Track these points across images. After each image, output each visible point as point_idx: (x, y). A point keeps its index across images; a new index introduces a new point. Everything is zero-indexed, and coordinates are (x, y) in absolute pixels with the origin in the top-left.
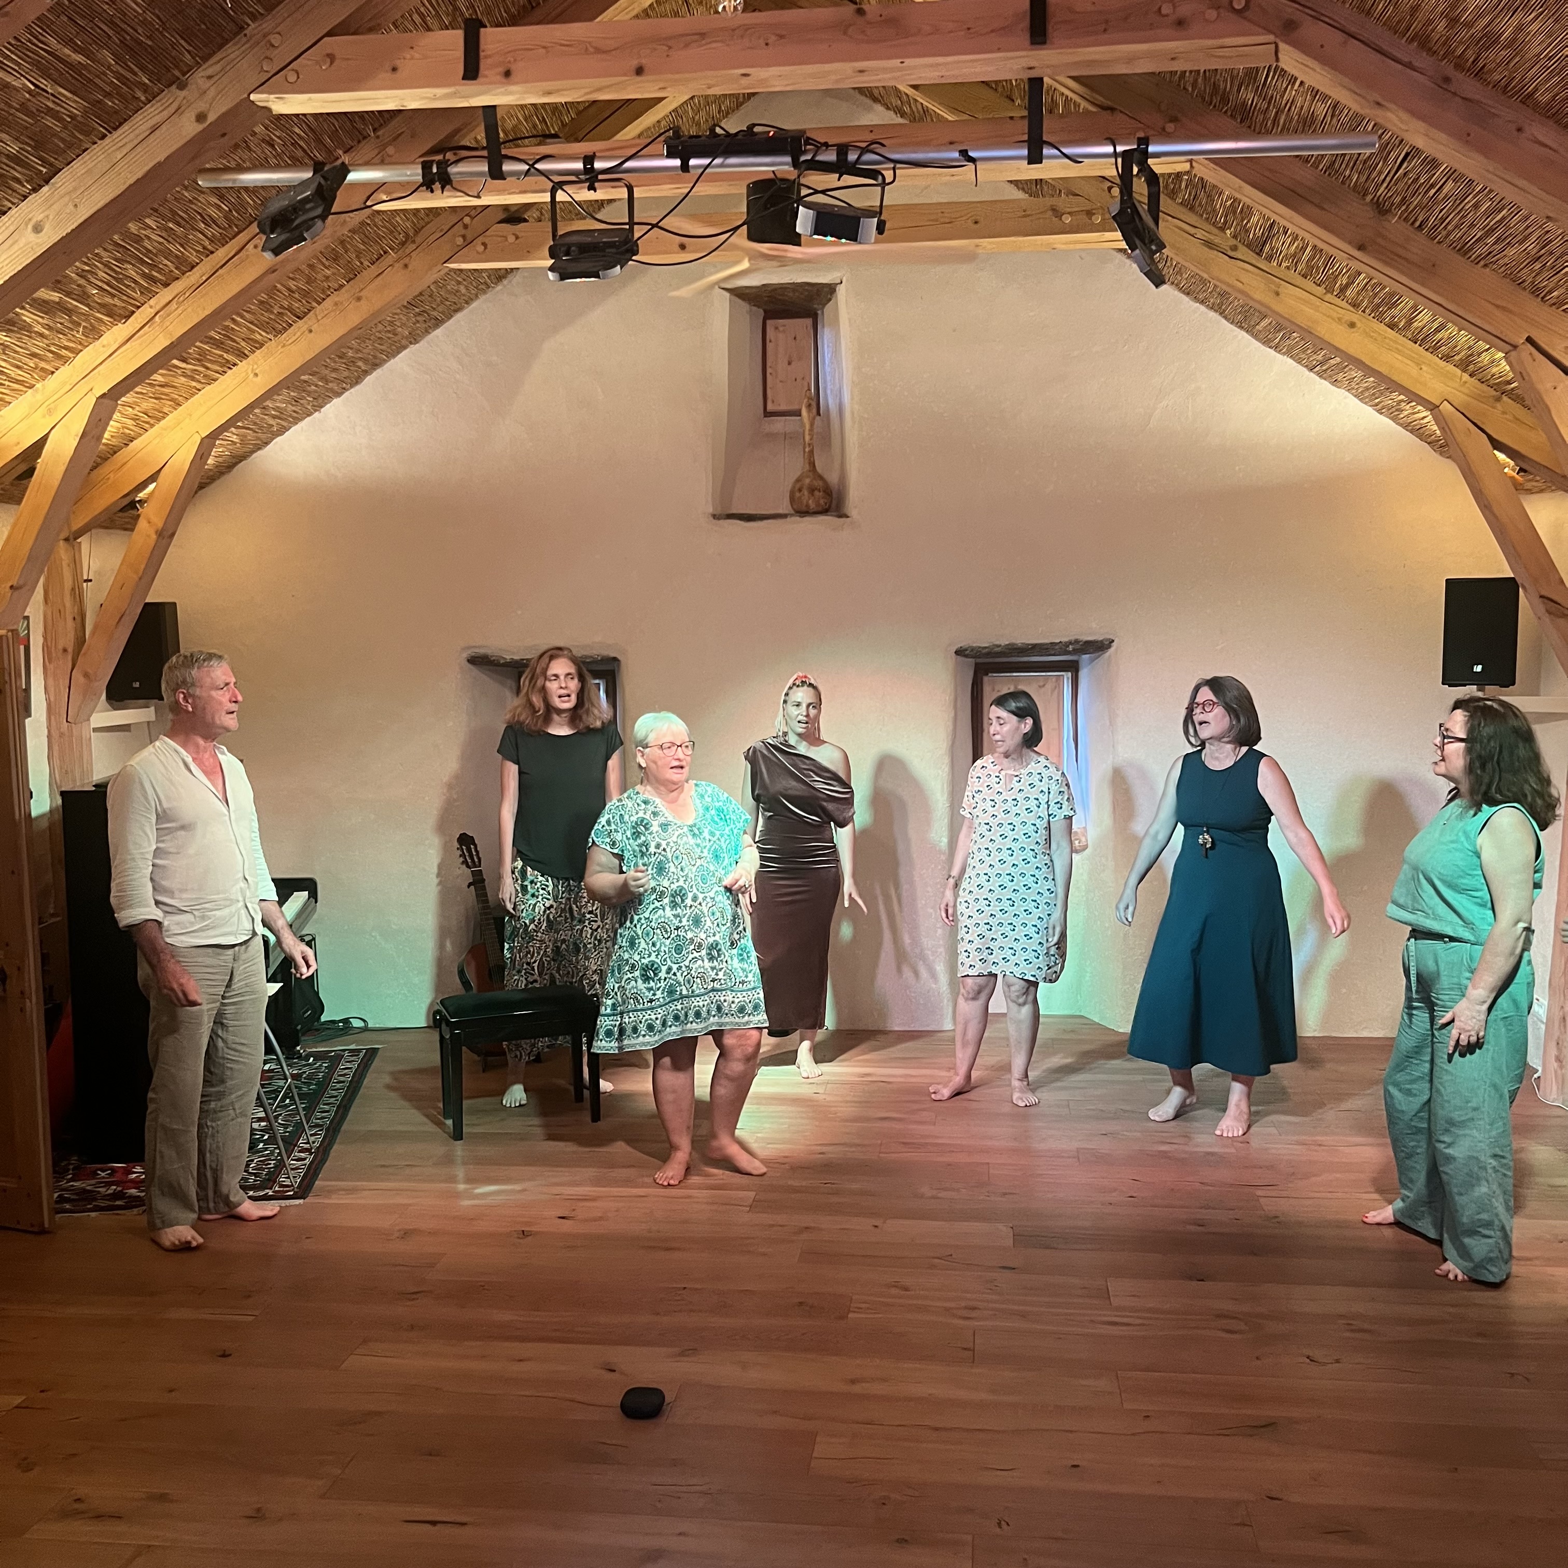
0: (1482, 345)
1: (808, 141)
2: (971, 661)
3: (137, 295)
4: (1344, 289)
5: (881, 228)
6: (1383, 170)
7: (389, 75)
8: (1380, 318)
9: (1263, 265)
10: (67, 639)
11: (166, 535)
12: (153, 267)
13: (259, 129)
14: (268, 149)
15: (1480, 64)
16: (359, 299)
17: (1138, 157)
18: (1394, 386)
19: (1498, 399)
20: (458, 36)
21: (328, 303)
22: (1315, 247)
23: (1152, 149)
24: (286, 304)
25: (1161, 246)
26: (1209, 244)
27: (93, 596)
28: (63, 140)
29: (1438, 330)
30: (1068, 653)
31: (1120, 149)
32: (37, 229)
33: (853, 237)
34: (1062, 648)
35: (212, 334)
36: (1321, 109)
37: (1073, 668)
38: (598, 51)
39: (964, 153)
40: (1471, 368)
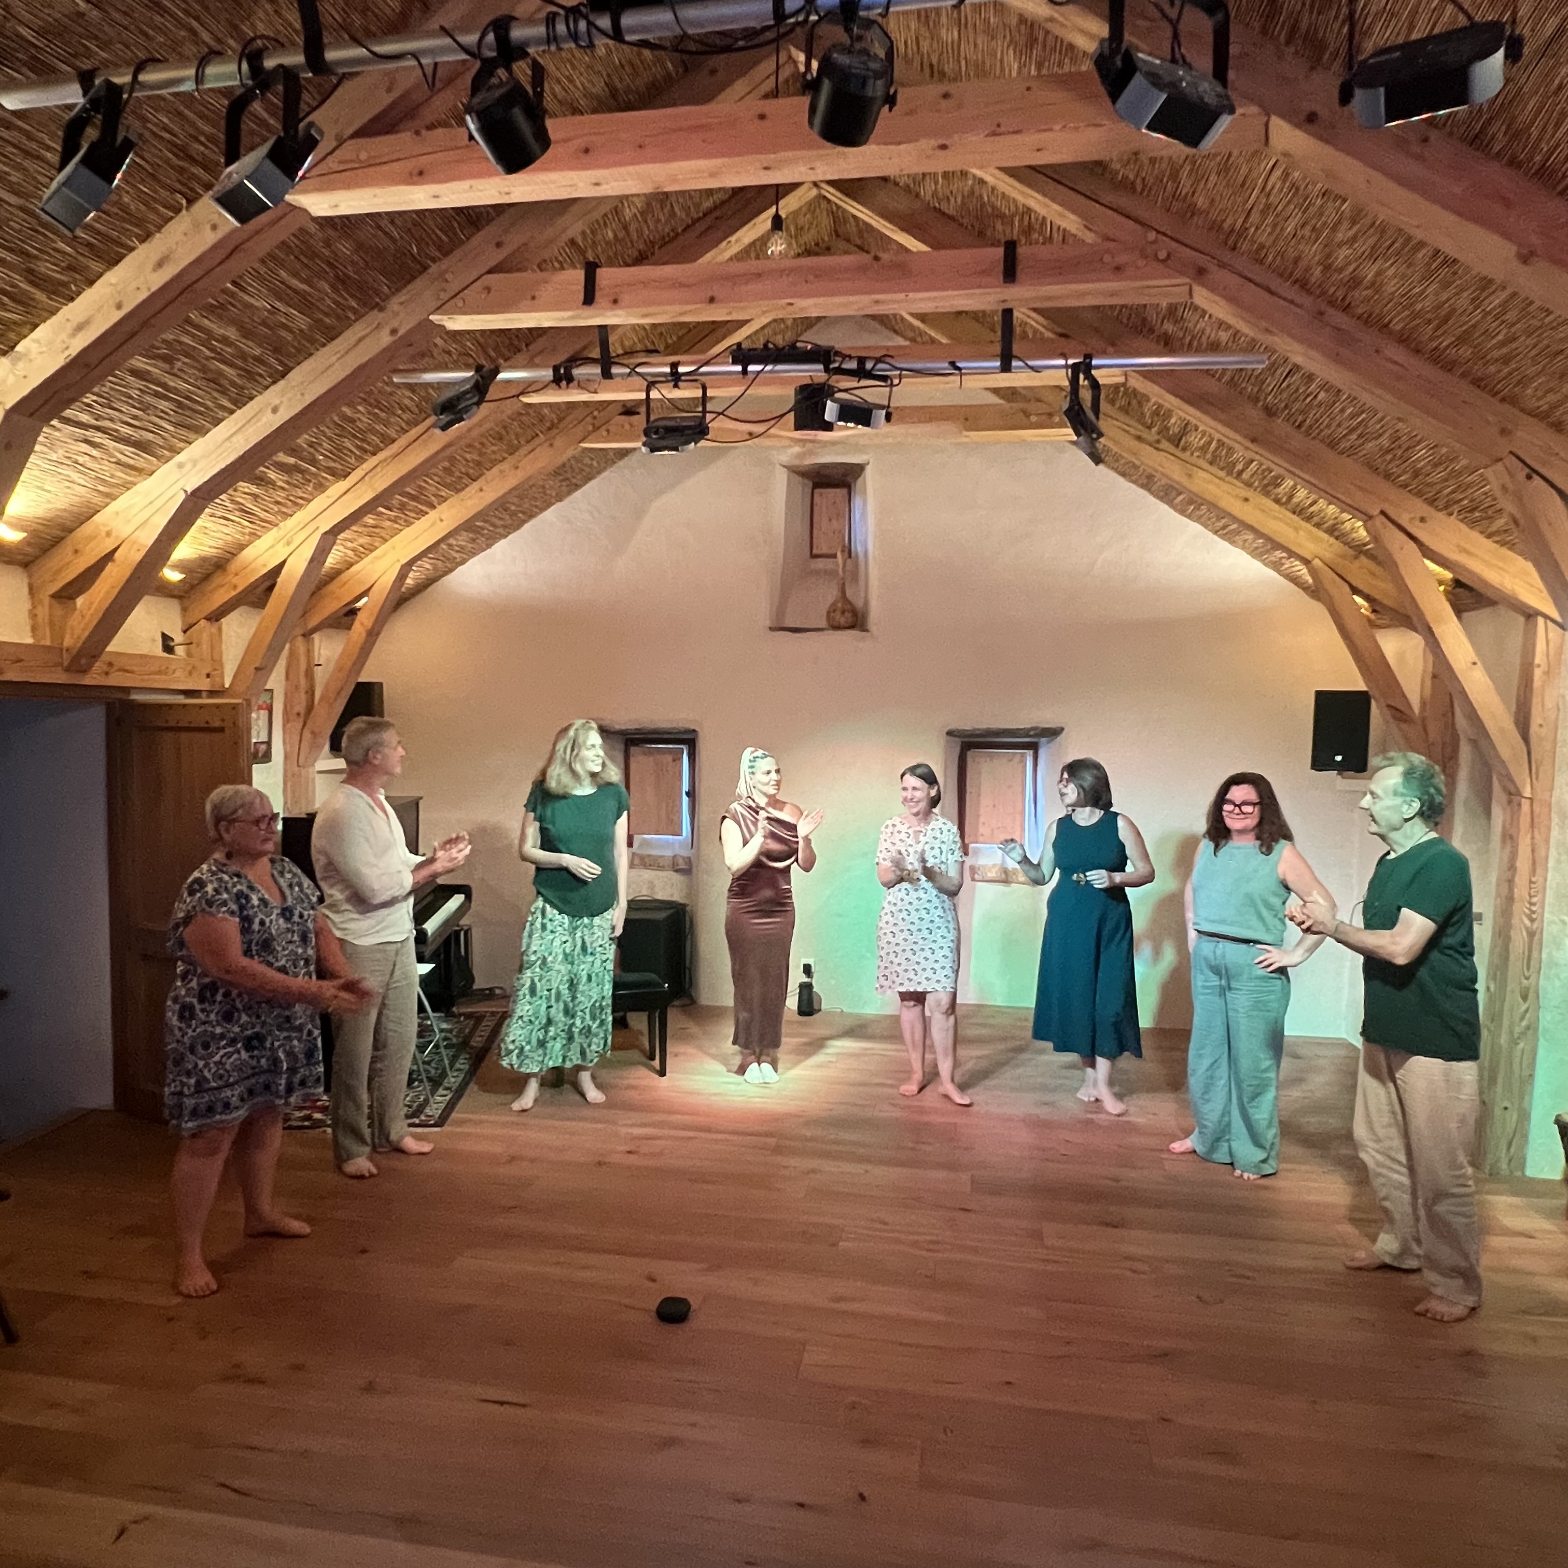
0: (1346, 516)
1: (837, 353)
2: (958, 740)
3: (353, 461)
4: (1240, 473)
5: (888, 418)
6: (1271, 383)
7: (529, 302)
8: (1267, 494)
9: (1178, 452)
10: (301, 707)
11: (373, 635)
12: (363, 440)
13: (438, 341)
14: (447, 358)
15: (1347, 302)
16: (517, 468)
17: (1084, 368)
18: (1278, 546)
19: (1356, 558)
20: (579, 275)
21: (495, 470)
22: (1219, 441)
23: (1094, 362)
24: (463, 470)
25: (1100, 435)
26: (1139, 438)
27: (320, 675)
28: (293, 347)
29: (1311, 505)
30: (1030, 736)
31: (1070, 362)
32: (275, 410)
33: (867, 423)
34: (1026, 732)
35: (408, 489)
36: (1224, 336)
37: (1034, 747)
38: (682, 285)
39: (953, 364)
40: (1336, 533)
